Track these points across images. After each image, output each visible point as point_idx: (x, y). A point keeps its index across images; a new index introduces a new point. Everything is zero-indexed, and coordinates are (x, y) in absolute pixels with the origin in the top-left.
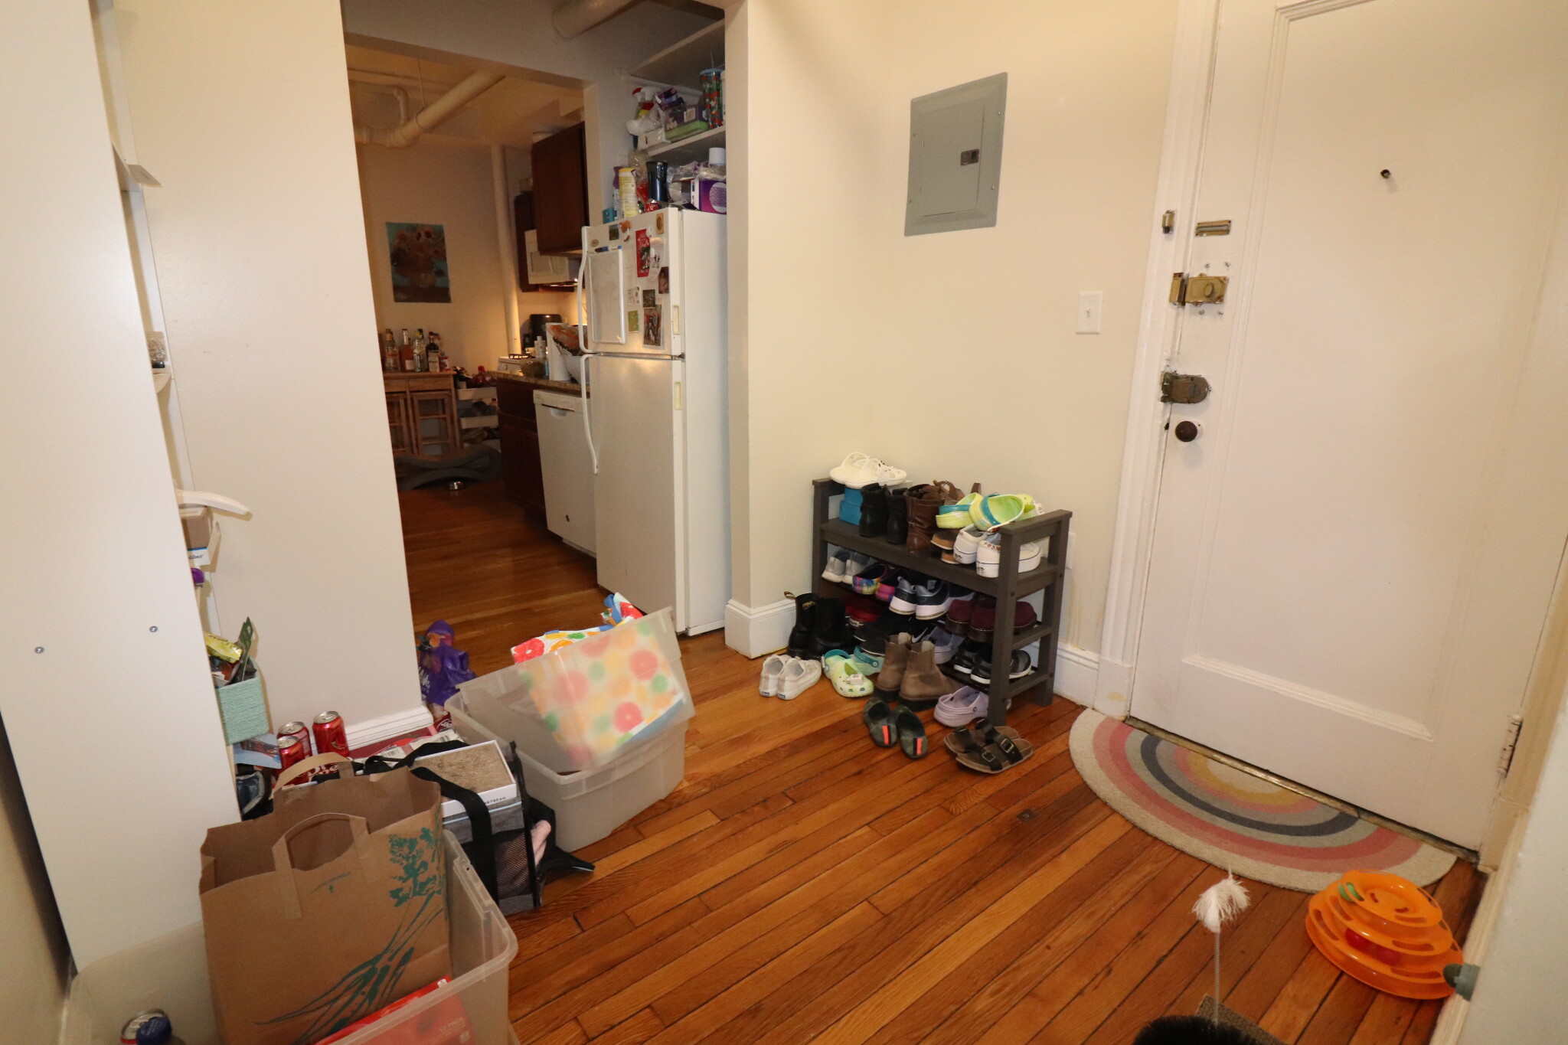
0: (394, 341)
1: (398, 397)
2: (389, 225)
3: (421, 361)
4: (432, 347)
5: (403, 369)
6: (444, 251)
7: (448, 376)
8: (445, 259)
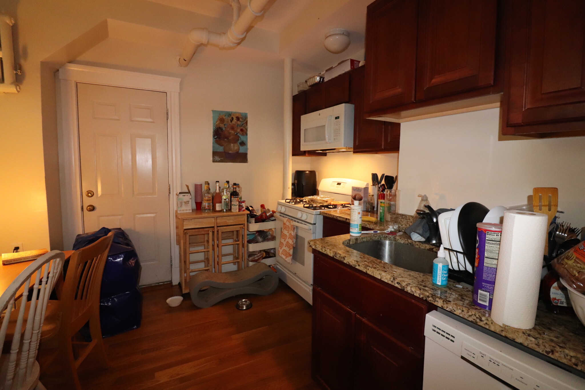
0: (209, 189)
1: (208, 231)
2: (214, 112)
3: (227, 204)
4: (234, 194)
5: (214, 210)
6: (247, 129)
7: (244, 215)
8: (247, 134)
